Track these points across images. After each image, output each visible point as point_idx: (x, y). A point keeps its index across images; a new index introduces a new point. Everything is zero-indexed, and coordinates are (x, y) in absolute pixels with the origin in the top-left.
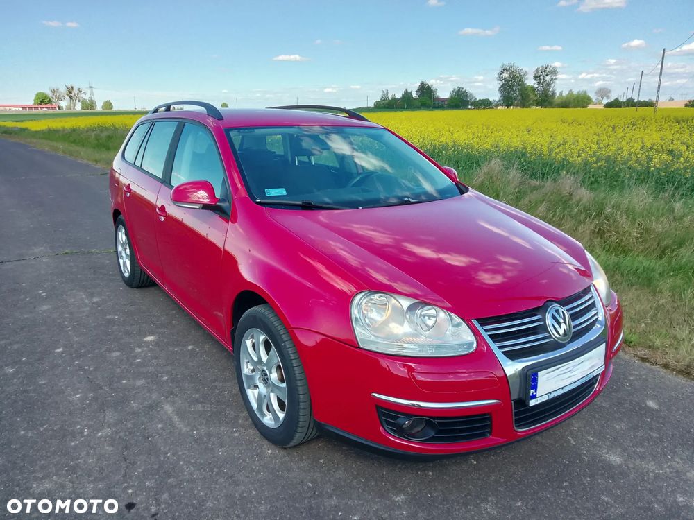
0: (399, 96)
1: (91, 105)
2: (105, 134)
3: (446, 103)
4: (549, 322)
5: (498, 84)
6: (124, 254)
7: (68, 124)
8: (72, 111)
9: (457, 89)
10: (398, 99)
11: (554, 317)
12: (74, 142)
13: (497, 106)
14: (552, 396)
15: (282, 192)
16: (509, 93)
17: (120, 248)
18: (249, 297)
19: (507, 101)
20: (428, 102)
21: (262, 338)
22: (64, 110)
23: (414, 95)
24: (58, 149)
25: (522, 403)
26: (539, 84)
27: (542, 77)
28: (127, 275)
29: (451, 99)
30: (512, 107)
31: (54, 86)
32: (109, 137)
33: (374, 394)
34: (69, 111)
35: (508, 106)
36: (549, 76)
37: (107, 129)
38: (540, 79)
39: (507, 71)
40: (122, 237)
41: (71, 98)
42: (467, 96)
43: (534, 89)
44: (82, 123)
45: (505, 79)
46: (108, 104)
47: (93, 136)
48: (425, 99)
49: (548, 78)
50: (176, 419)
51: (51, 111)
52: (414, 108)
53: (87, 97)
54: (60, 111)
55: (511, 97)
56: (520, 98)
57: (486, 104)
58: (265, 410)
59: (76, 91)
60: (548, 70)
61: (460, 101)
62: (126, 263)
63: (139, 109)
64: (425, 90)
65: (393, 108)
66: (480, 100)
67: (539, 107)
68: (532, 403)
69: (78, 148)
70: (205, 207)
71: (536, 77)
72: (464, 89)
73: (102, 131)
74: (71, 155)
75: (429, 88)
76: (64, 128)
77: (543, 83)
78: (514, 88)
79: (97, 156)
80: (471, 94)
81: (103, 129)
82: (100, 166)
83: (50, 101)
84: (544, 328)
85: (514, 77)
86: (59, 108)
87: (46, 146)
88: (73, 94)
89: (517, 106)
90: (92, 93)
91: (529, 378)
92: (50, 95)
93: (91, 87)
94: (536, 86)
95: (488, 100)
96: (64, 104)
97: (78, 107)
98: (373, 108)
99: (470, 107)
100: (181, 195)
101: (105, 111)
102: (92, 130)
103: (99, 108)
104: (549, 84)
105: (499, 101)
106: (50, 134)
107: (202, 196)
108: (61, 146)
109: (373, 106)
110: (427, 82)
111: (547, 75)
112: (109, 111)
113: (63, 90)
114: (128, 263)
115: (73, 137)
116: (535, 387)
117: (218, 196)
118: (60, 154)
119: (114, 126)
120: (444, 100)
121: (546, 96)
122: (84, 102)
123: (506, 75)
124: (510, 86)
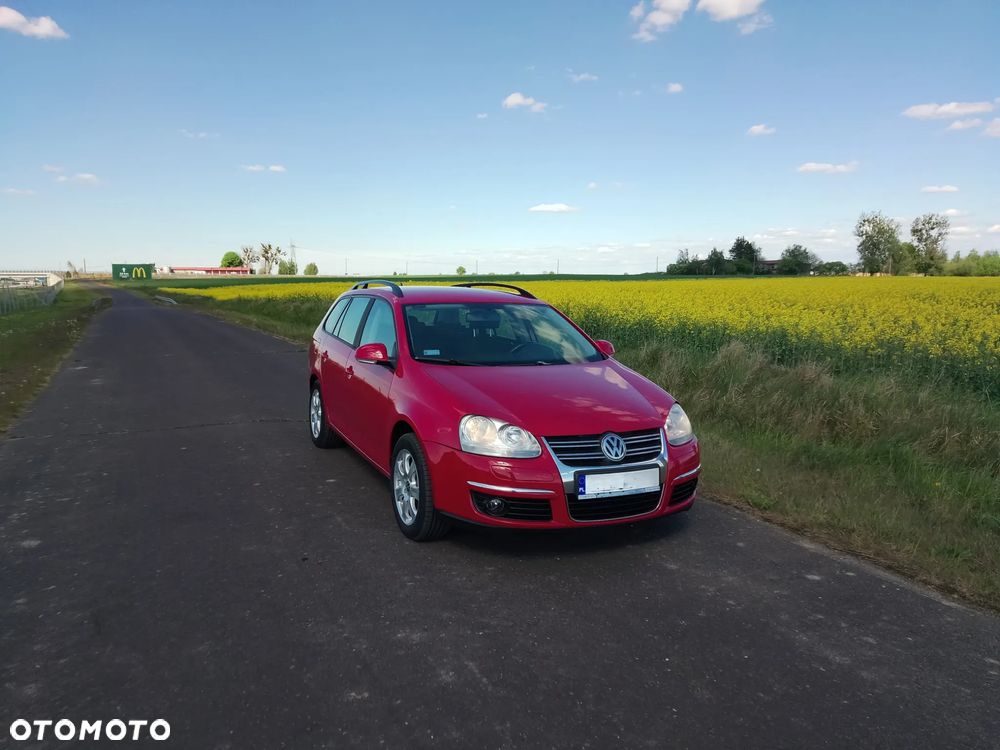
0: (703, 256)
1: (292, 269)
2: (307, 305)
3: (776, 267)
4: (604, 446)
5: (857, 241)
6: (316, 416)
7: (263, 292)
8: (267, 276)
9: (792, 248)
10: (703, 262)
11: (608, 442)
12: (269, 315)
13: (854, 273)
14: (599, 496)
15: (436, 352)
16: (873, 254)
17: (313, 412)
18: (402, 426)
19: (871, 266)
20: (748, 265)
21: (408, 455)
22: (257, 275)
23: (727, 256)
24: (251, 323)
25: (573, 497)
26: (920, 240)
27: (924, 232)
28: (316, 436)
29: (783, 262)
30: (878, 274)
31: (247, 245)
32: (311, 310)
33: (469, 482)
34: (263, 276)
35: (872, 273)
36: (936, 230)
37: (308, 300)
38: (922, 234)
39: (869, 222)
40: (316, 400)
41: (267, 259)
42: (807, 257)
43: (911, 249)
44: (279, 292)
45: (867, 233)
46: (313, 268)
47: (292, 308)
48: (745, 261)
49: (934, 233)
50: (343, 524)
51: (241, 275)
52: (726, 274)
53: (286, 259)
54: (253, 276)
55: (877, 260)
56: (891, 260)
57: (838, 269)
58: (407, 515)
59: (273, 251)
60: (934, 220)
61: (796, 264)
62: (317, 424)
63: (351, 274)
64: (744, 249)
65: (695, 274)
66: (828, 263)
67: (921, 275)
68: (580, 497)
69: (274, 323)
70: (379, 362)
71: (915, 231)
72: (803, 249)
73: (303, 303)
74: (265, 329)
75: (749, 247)
76: (256, 297)
77: (926, 240)
78: (882, 247)
79: (296, 332)
80: (814, 256)
81: (305, 300)
82: (297, 343)
83: (241, 263)
84: (599, 449)
85: (881, 232)
86: (252, 272)
87: (236, 319)
88: (269, 255)
89: (887, 272)
90: (293, 253)
91: (580, 480)
92: (242, 255)
93: (293, 246)
94: (915, 243)
95: (839, 264)
96: (257, 267)
97: (275, 272)
98: (665, 274)
99: (812, 273)
100: (362, 354)
101: (309, 276)
102: (292, 300)
103: (300, 273)
104: (936, 241)
105: (859, 264)
106: (241, 304)
107: (379, 355)
108: (254, 319)
109: (665, 271)
110: (746, 239)
111: (933, 229)
112: (313, 276)
113: (258, 250)
114: (319, 423)
115: (268, 308)
116: (584, 486)
117: (390, 354)
118: (254, 329)
119: (317, 296)
120: (772, 264)
121: (932, 259)
122: (282, 265)
123: (868, 228)
124: (874, 245)
